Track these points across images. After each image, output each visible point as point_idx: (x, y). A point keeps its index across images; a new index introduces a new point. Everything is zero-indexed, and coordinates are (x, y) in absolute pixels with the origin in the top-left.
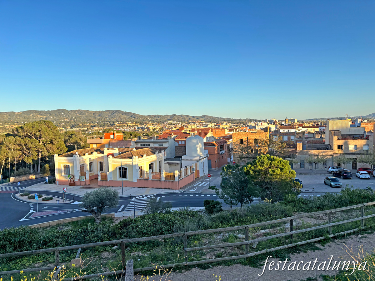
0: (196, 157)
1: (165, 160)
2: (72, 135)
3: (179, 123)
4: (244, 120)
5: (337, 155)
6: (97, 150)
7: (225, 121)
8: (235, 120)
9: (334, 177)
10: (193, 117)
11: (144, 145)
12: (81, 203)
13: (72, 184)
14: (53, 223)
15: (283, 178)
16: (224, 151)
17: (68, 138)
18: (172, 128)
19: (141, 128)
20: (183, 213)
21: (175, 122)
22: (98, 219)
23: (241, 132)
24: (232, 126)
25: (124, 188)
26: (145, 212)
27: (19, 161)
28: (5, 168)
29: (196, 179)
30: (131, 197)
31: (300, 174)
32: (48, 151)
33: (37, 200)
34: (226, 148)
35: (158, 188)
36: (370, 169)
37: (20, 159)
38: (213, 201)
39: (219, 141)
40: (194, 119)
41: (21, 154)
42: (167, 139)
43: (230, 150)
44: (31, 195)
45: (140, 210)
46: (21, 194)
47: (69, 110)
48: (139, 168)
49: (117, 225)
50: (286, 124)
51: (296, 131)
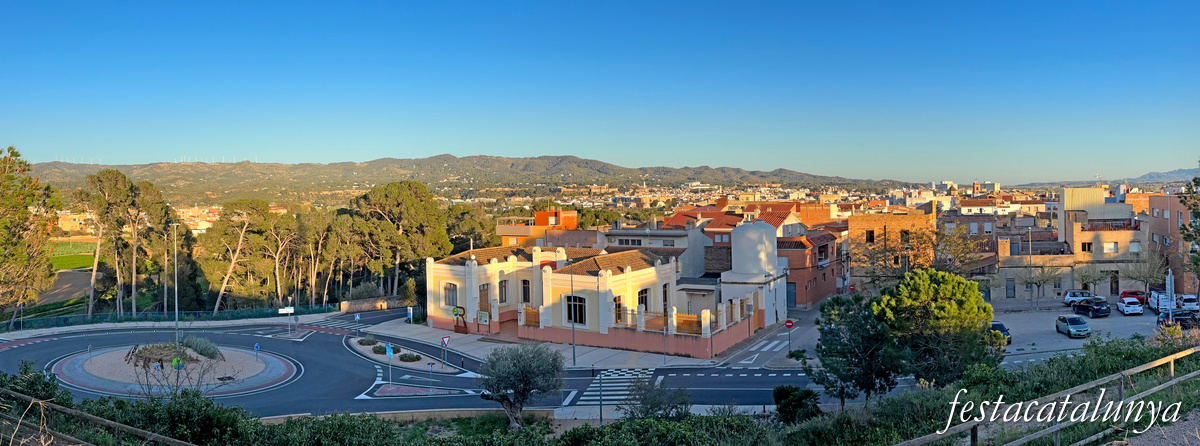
0: (756, 275)
1: (678, 282)
2: (463, 214)
3: (716, 187)
4: (879, 182)
5: (1080, 265)
6: (518, 252)
7: (832, 184)
8: (855, 182)
9: (1077, 313)
10: (753, 173)
11: (628, 242)
12: (479, 376)
13: (461, 328)
14: (421, 414)
15: (966, 324)
16: (828, 260)
17: (454, 221)
18: (698, 200)
19: (623, 199)
20: (716, 423)
21: (707, 187)
22: (516, 419)
23: (872, 212)
24: (850, 199)
25: (577, 348)
26: (625, 413)
27: (359, 267)
28: (333, 281)
29: (755, 332)
30: (594, 372)
31: (1005, 312)
32: (414, 250)
33: (391, 357)
34: (832, 253)
35: (659, 353)
36: (1143, 293)
37: (361, 263)
38: (796, 389)
39: (816, 236)
40: (755, 178)
41: (363, 252)
42: (684, 228)
43: (843, 258)
44: (378, 345)
45: (615, 407)
46: (360, 339)
47: (459, 156)
48: (615, 299)
49: (559, 442)
50: (975, 195)
51: (996, 212)
